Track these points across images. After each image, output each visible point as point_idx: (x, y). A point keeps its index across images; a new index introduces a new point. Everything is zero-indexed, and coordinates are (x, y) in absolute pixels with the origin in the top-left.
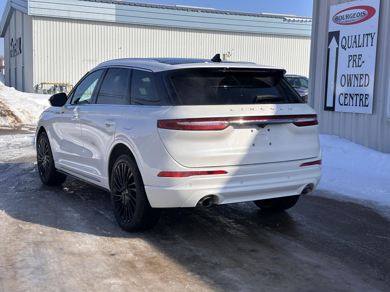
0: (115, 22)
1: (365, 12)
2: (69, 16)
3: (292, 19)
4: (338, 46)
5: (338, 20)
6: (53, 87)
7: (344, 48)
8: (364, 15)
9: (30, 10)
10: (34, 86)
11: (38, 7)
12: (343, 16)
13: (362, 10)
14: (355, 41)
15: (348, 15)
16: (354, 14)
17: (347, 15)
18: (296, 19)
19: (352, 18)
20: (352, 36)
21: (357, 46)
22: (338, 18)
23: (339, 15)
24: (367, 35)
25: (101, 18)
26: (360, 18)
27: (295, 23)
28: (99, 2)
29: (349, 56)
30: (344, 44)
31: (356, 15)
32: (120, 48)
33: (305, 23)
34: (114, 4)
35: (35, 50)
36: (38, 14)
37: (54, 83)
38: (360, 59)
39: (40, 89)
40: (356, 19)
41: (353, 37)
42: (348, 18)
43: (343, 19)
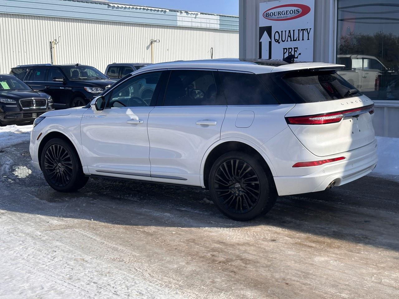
1: (299, 9)
3: (116, 6)
4: (271, 40)
5: (269, 16)
7: (277, 41)
8: (297, 12)
12: (275, 13)
13: (296, 8)
14: (289, 35)
15: (280, 12)
16: (287, 11)
17: (278, 12)
18: (120, 6)
19: (284, 14)
20: (285, 31)
21: (292, 40)
22: (269, 14)
23: (270, 12)
24: (303, 30)
26: (294, 15)
27: (119, 9)
29: (284, 49)
30: (277, 38)
31: (289, 12)
33: (128, 10)
38: (296, 51)
40: (289, 16)
41: (287, 32)
42: (280, 15)
43: (275, 15)
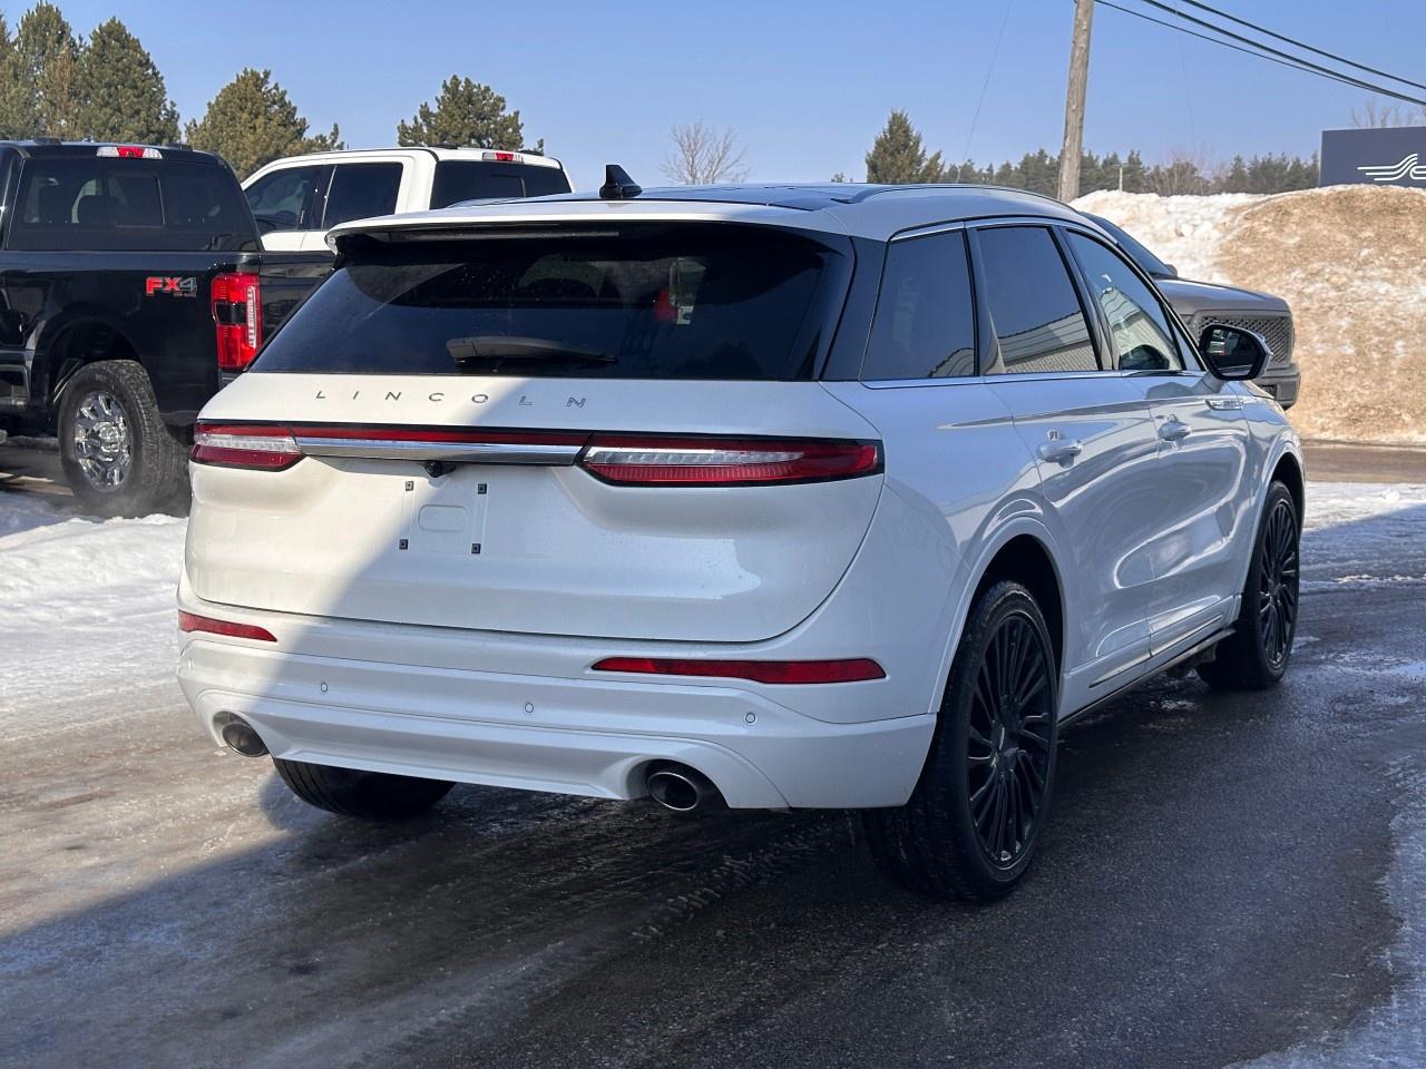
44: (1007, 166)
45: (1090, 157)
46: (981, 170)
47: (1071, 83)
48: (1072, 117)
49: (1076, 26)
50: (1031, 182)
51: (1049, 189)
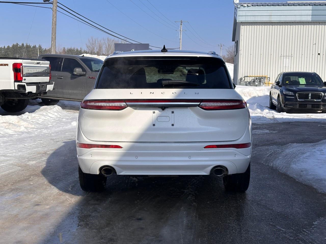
0: (310, 21)
2: (270, 20)
6: (254, 79)
9: (238, 18)
10: (239, 79)
11: (245, 15)
25: (298, 19)
28: (297, 6)
32: (314, 44)
34: (311, 5)
35: (241, 50)
36: (245, 20)
37: (254, 76)
39: (243, 81)
44: (9, 46)
45: (29, 45)
46: (2, 47)
47: (53, 29)
48: (53, 37)
49: (53, 16)
50: (15, 50)
51: (20, 53)
